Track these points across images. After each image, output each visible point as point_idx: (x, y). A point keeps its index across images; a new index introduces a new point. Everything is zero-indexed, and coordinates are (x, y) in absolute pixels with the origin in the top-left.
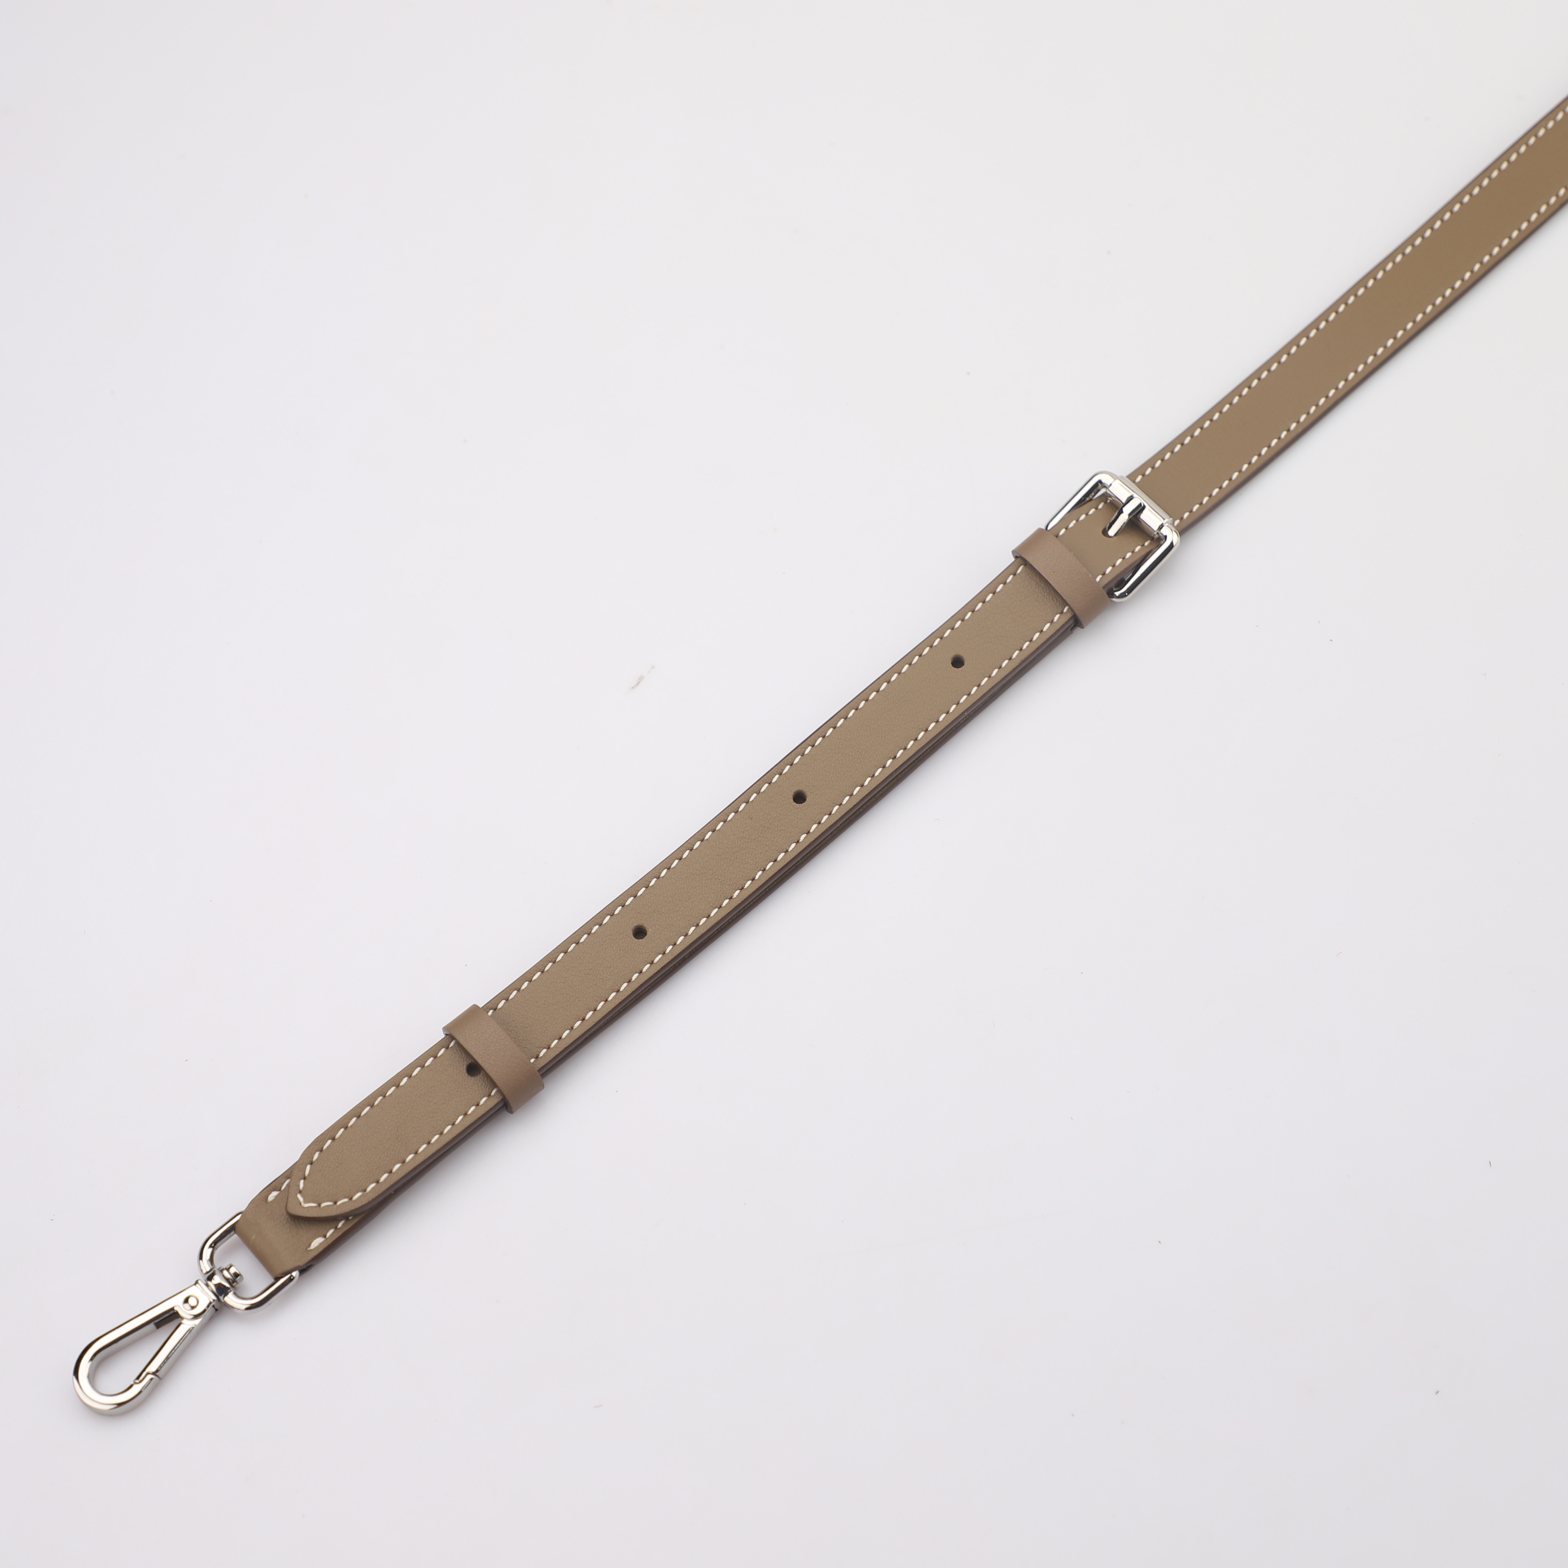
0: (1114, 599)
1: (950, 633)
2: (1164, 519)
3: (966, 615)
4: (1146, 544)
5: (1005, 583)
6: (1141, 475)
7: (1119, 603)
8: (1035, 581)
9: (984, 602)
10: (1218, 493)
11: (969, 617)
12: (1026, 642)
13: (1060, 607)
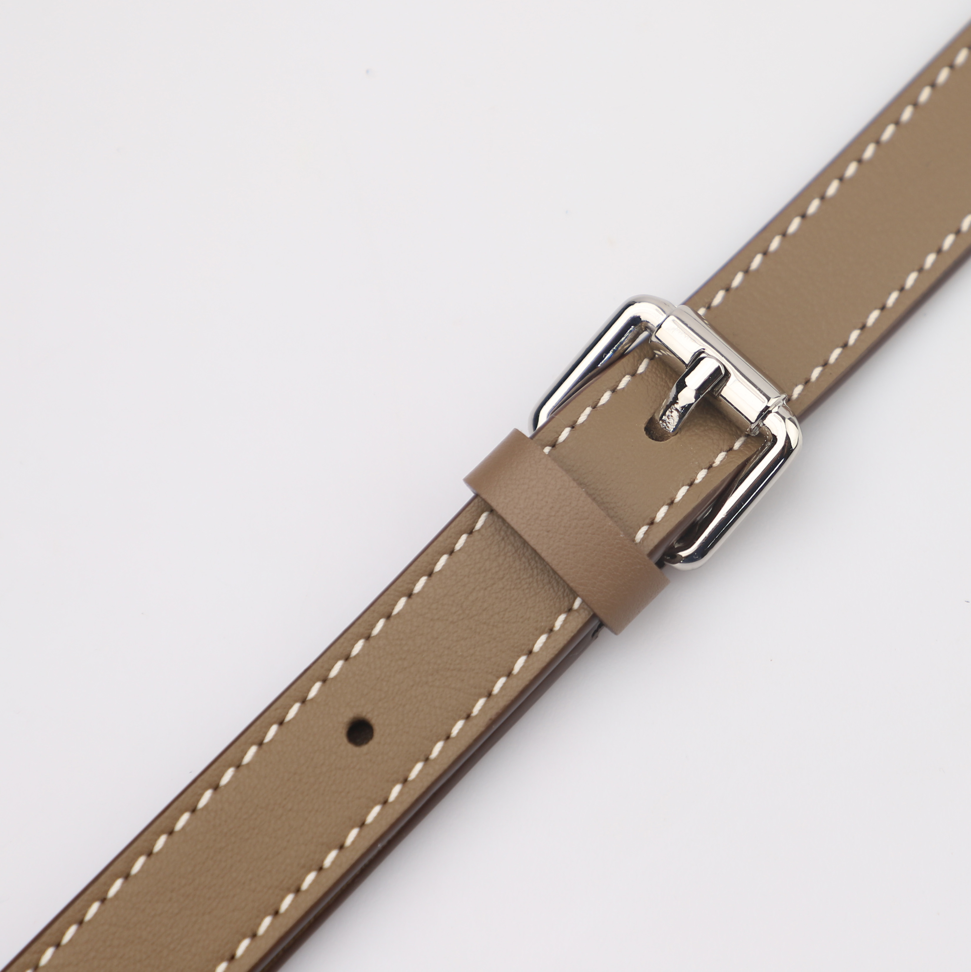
0: (678, 566)
1: (341, 669)
2: (769, 399)
3: (373, 626)
4: (737, 445)
5: (451, 552)
6: (722, 289)
7: (693, 570)
8: (513, 545)
9: (410, 595)
10: (878, 320)
11: (381, 631)
12: (498, 678)
13: (566, 599)
